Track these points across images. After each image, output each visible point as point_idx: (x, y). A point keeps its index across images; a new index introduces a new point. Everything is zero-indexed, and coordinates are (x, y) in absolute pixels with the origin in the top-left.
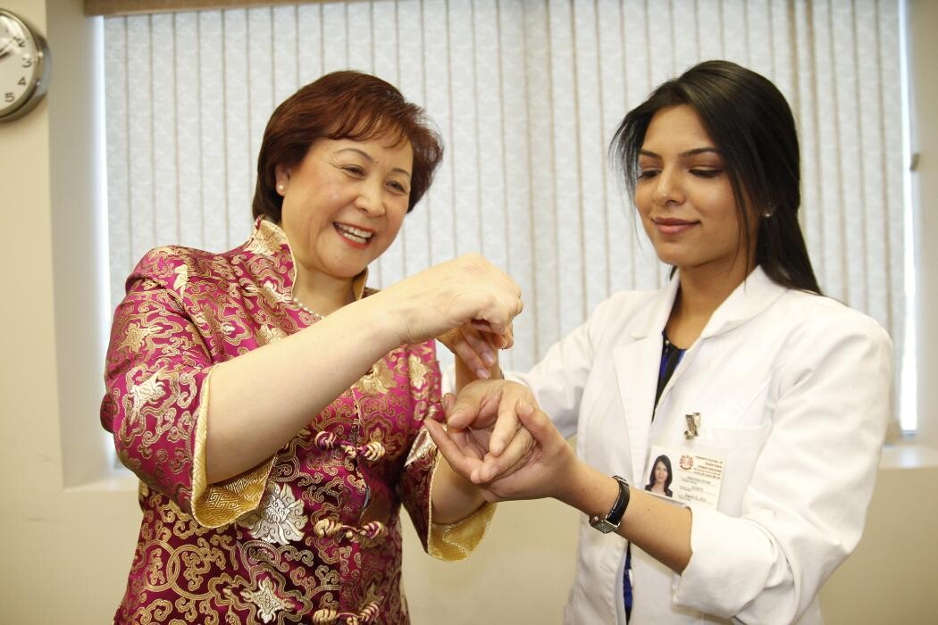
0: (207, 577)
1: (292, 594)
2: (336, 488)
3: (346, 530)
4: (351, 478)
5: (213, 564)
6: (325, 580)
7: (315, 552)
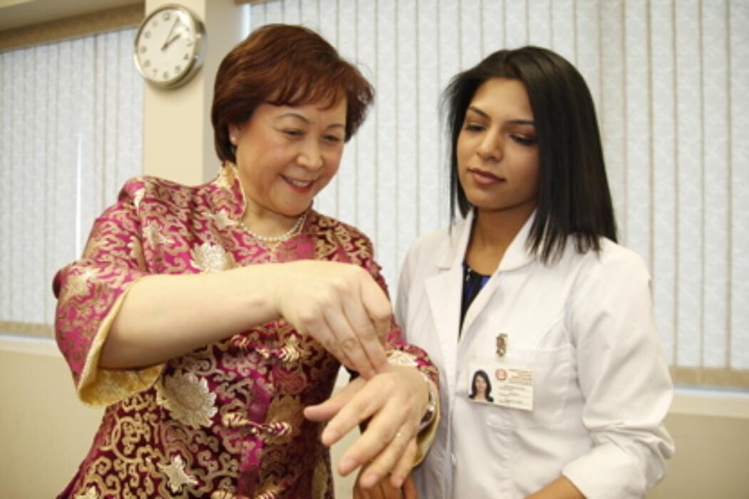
0: (137, 445)
1: (196, 472)
2: (245, 387)
3: (252, 426)
4: (261, 381)
5: (142, 436)
6: (226, 466)
7: (221, 440)
